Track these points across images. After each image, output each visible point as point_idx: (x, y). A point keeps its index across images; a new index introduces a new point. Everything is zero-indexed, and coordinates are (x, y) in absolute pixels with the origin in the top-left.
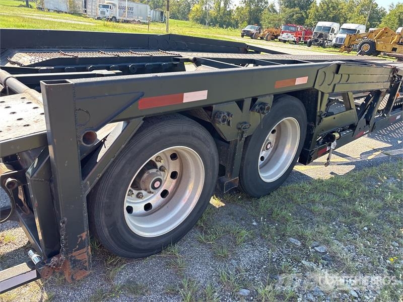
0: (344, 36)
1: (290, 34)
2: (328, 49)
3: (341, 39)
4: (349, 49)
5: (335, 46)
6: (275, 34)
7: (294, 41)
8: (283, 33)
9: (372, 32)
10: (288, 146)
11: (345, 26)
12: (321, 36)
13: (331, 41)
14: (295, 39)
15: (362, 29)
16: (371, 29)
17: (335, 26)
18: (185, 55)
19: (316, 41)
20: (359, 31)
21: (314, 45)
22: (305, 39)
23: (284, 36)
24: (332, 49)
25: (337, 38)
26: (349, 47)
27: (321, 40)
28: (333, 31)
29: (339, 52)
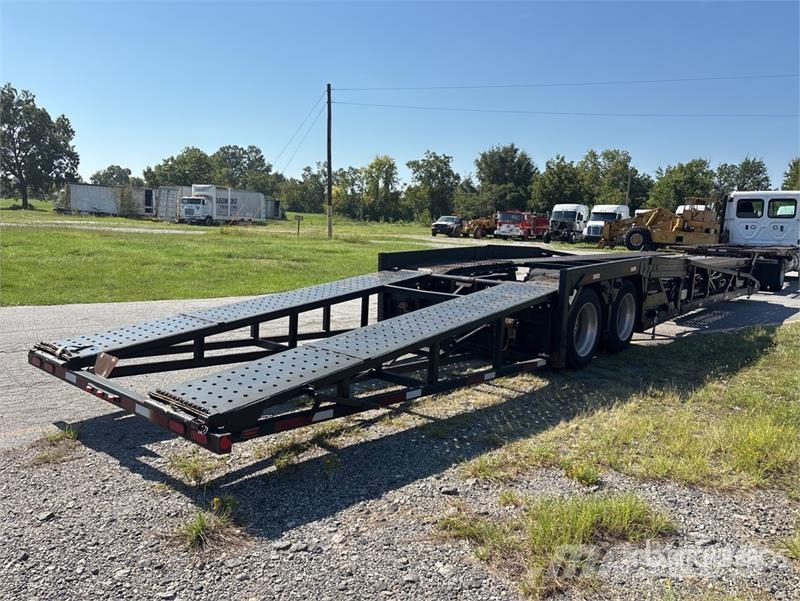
0: (601, 223)
1: (512, 226)
2: (578, 245)
3: (596, 229)
4: (611, 243)
5: (588, 240)
6: (487, 227)
7: (520, 236)
8: (500, 225)
9: (640, 215)
10: (628, 316)
11: (597, 209)
12: (563, 225)
13: (582, 232)
14: (521, 232)
15: (624, 212)
16: (637, 211)
17: (582, 209)
18: (516, 261)
19: (557, 233)
20: (620, 215)
21: (554, 240)
22: (536, 231)
23: (503, 229)
24: (584, 245)
25: (590, 228)
26: (611, 240)
27: (564, 232)
28: (580, 217)
29: (598, 248)
